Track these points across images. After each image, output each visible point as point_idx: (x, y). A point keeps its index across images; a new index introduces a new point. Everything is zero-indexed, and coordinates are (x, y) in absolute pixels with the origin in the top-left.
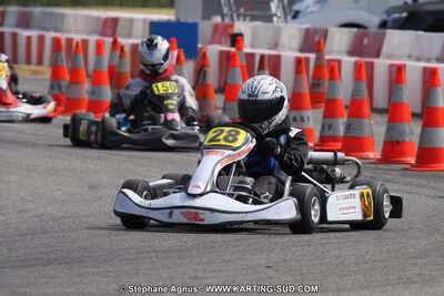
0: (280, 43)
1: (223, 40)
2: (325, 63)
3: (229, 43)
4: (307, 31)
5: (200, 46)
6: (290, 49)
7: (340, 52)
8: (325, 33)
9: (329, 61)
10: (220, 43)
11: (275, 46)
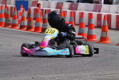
0: (50, 6)
1: (35, 5)
2: (62, 12)
3: (37, 6)
4: (58, 3)
5: (29, 7)
6: (53, 8)
7: (66, 9)
8: (62, 4)
9: (64, 11)
10: (34, 6)
11: (49, 7)
